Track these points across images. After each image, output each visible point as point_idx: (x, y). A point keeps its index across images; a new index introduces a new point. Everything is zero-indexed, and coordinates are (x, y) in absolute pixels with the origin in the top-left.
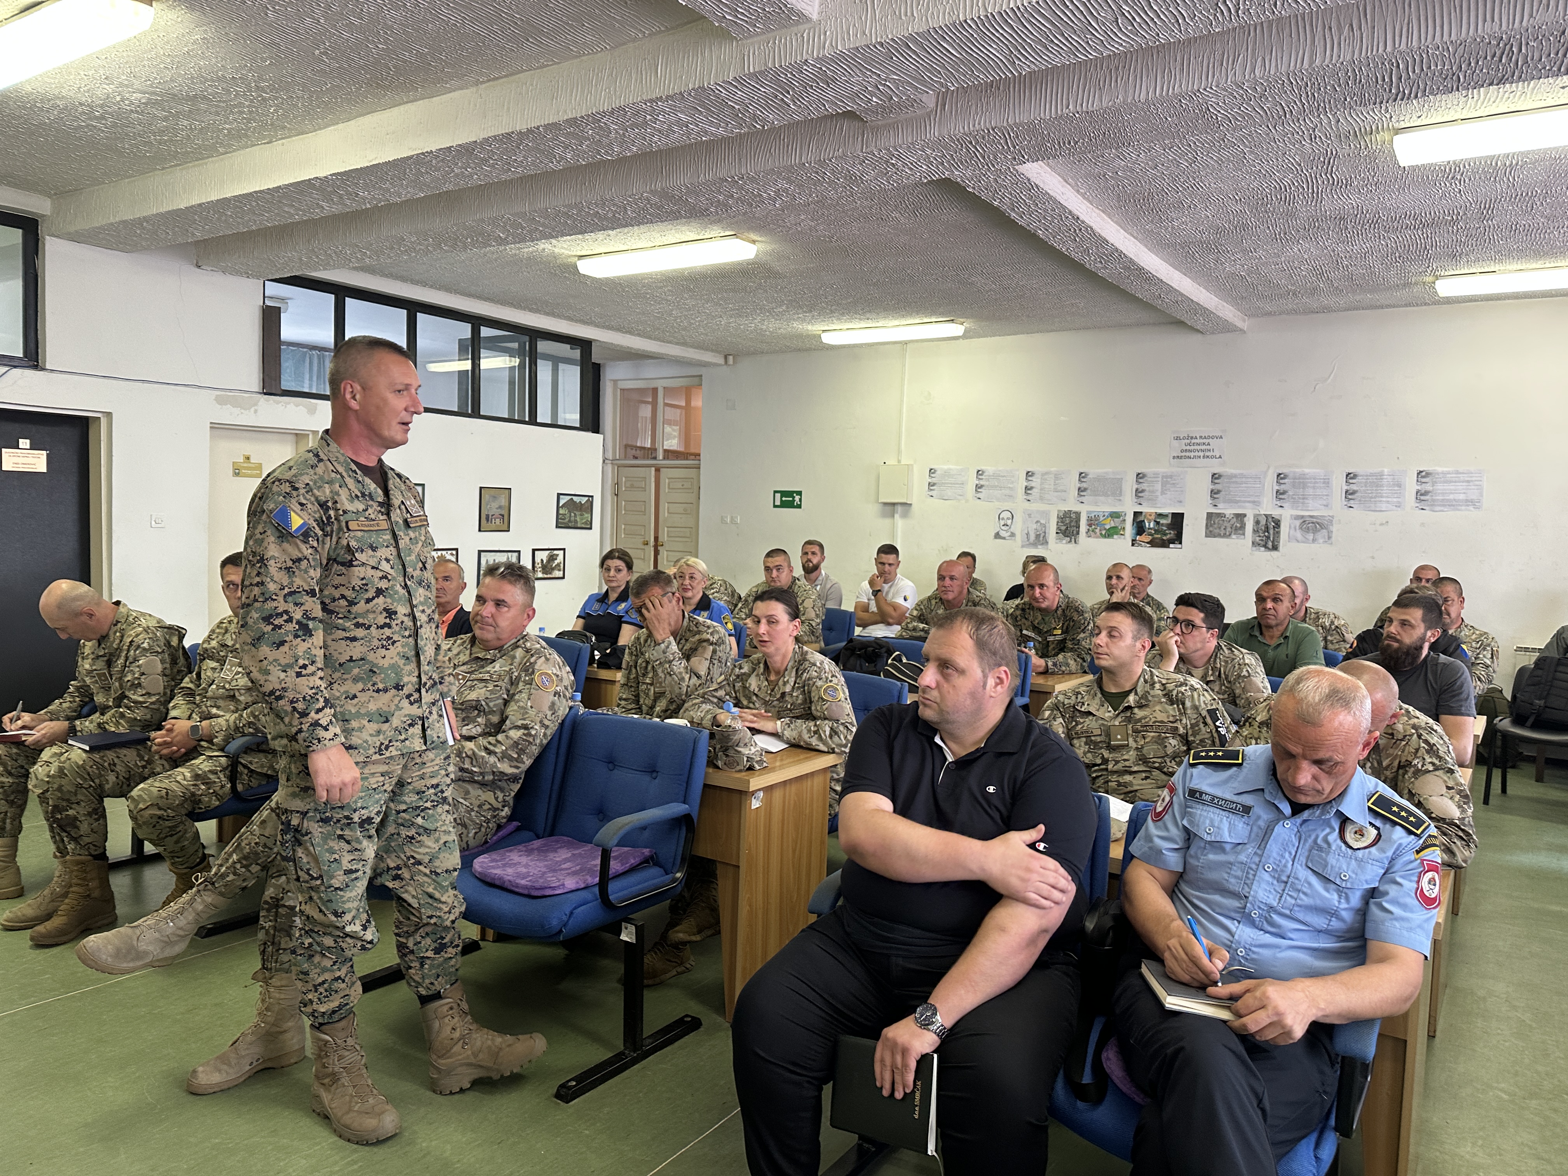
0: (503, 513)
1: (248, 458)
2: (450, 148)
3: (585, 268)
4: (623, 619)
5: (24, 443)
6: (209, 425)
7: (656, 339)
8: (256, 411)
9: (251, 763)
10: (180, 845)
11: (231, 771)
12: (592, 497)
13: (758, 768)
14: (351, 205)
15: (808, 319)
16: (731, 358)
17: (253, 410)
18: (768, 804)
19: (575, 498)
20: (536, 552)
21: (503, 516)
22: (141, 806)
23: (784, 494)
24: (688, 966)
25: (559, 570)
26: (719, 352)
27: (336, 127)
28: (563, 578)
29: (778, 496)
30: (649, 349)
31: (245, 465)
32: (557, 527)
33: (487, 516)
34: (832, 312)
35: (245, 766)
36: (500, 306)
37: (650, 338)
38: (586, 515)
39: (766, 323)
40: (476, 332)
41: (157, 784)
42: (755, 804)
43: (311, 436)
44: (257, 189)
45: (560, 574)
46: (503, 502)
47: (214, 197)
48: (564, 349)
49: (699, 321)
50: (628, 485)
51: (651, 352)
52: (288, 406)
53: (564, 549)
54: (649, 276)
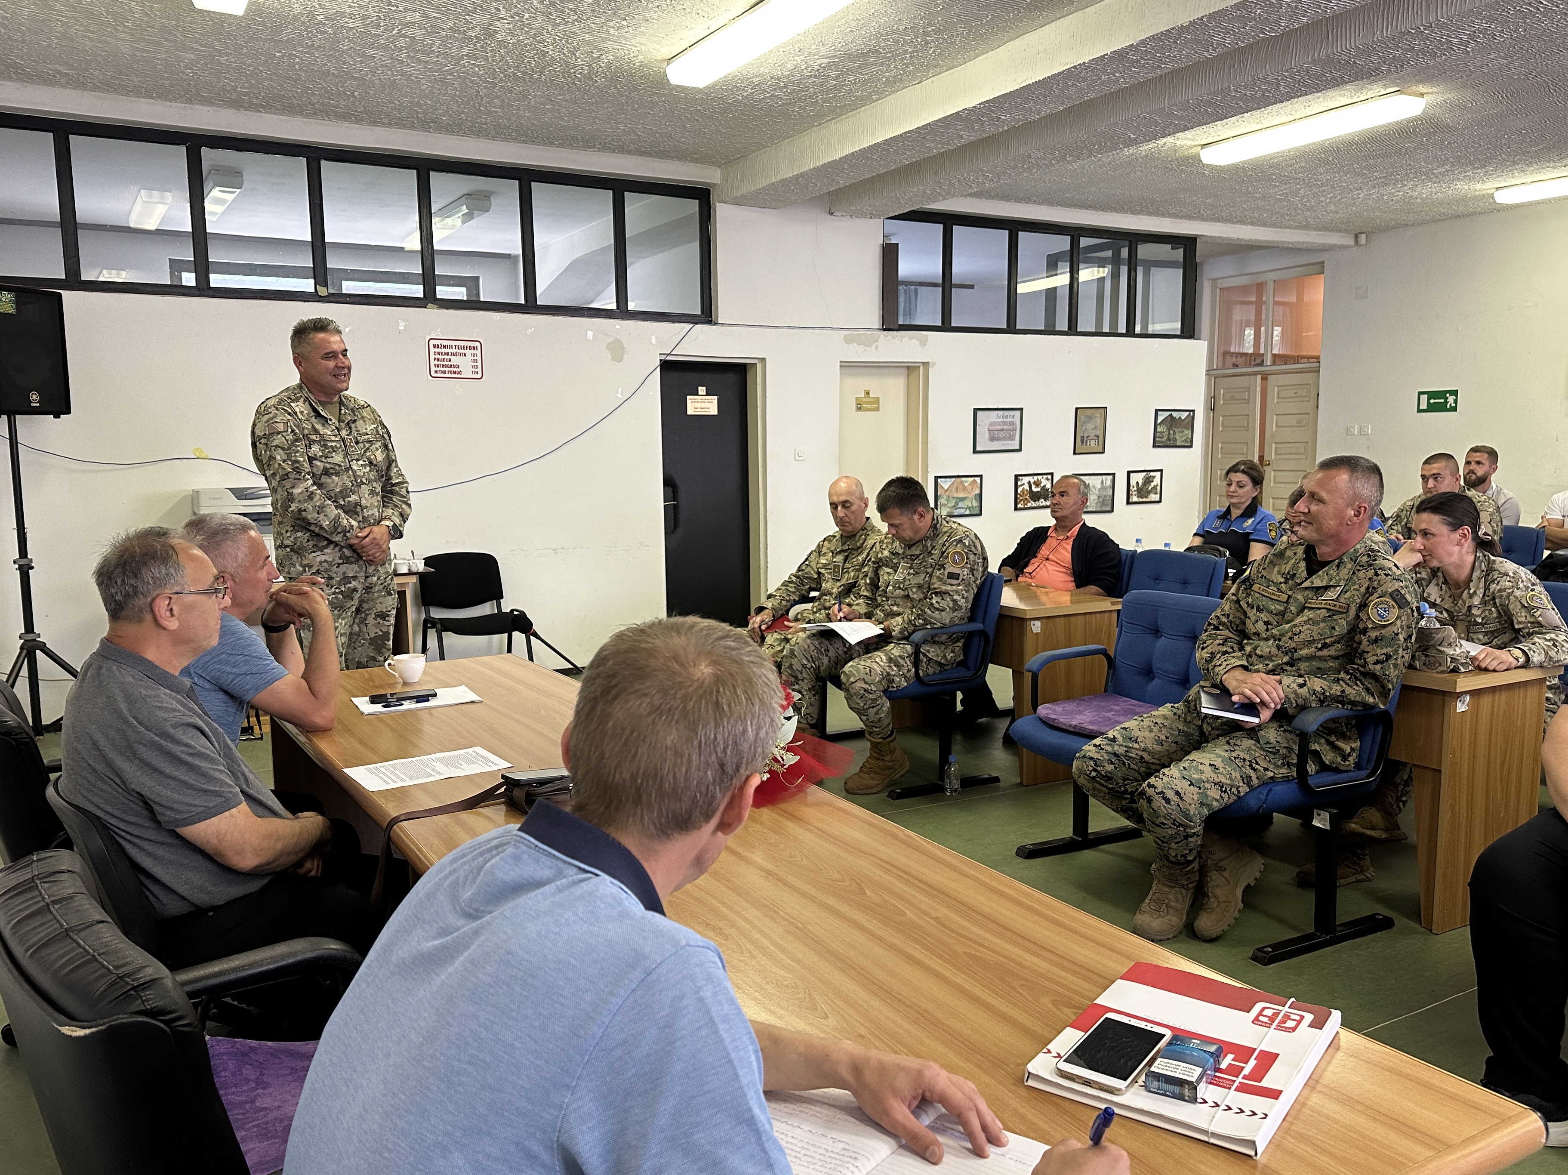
0: (1098, 433)
1: (868, 393)
2: (1103, 56)
3: (1209, 157)
4: (1252, 537)
5: (702, 390)
6: (839, 364)
7: (1273, 225)
8: (877, 347)
9: (928, 651)
10: (878, 716)
11: (914, 658)
12: (1193, 411)
13: (1463, 670)
14: (990, 130)
15: (1478, 177)
16: (1363, 236)
17: (874, 346)
18: (1475, 709)
19: (1175, 414)
20: (1132, 475)
21: (1098, 437)
22: (852, 679)
23: (1431, 395)
24: (1369, 875)
25: (1156, 493)
26: (1346, 231)
27: (985, 56)
28: (1160, 501)
29: (1424, 398)
30: (1262, 238)
31: (866, 400)
32: (1154, 446)
33: (1082, 438)
34: (1514, 163)
35: (925, 655)
36: (1101, 212)
37: (1264, 225)
38: (1186, 432)
39: (1419, 189)
40: (1075, 243)
41: (862, 663)
42: (1461, 707)
43: (921, 368)
44: (907, 130)
45: (1157, 497)
46: (1099, 422)
47: (866, 145)
48: (1164, 251)
49: (1330, 198)
50: (1228, 396)
51: (1265, 241)
52: (904, 340)
53: (1161, 471)
54: (1281, 154)
